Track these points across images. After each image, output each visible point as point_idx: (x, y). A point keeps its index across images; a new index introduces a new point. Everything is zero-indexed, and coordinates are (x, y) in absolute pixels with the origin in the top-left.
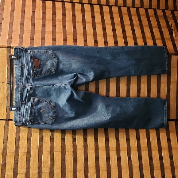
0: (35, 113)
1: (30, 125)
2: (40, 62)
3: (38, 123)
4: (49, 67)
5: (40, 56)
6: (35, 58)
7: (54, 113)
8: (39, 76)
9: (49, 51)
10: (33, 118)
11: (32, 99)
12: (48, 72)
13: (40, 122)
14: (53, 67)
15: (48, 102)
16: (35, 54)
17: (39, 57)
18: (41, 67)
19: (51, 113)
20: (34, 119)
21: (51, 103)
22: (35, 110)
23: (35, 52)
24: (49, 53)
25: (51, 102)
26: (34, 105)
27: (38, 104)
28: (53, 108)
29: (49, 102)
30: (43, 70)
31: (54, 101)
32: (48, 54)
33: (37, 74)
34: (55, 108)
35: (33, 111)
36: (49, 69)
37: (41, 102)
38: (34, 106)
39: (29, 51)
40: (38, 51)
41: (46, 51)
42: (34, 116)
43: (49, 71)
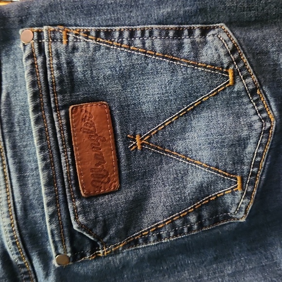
2: (125, 132)
4: (197, 178)
5: (124, 77)
6: (80, 93)
8: (117, 252)
9: (204, 32)
12: (193, 219)
14: (233, 173)
16: (78, 60)
17: (114, 88)
18: (132, 178)
23: (81, 45)
24: (208, 54)
30: (153, 200)
32: (197, 56)
33: (99, 238)
36: (202, 190)
39: (26, 36)
40: (109, 34)
41: (178, 33)
43: (198, 211)
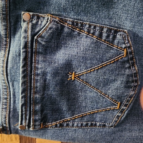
0: (45, 87)
1: (32, 133)
3: (61, 125)
7: (127, 82)
10: (38, 107)
11: (24, 25)
13: (69, 118)
15: (101, 35)
19: (118, 84)
20: (42, 111)
21: (114, 37)
22: (44, 74)
25: (116, 32)
26: (38, 53)
27: (58, 47)
28: (124, 62)
29: (104, 35)
31: (128, 25)
34: (132, 59)
35: (37, 81)
37: (71, 35)
38: (40, 58)
42: (42, 98)
